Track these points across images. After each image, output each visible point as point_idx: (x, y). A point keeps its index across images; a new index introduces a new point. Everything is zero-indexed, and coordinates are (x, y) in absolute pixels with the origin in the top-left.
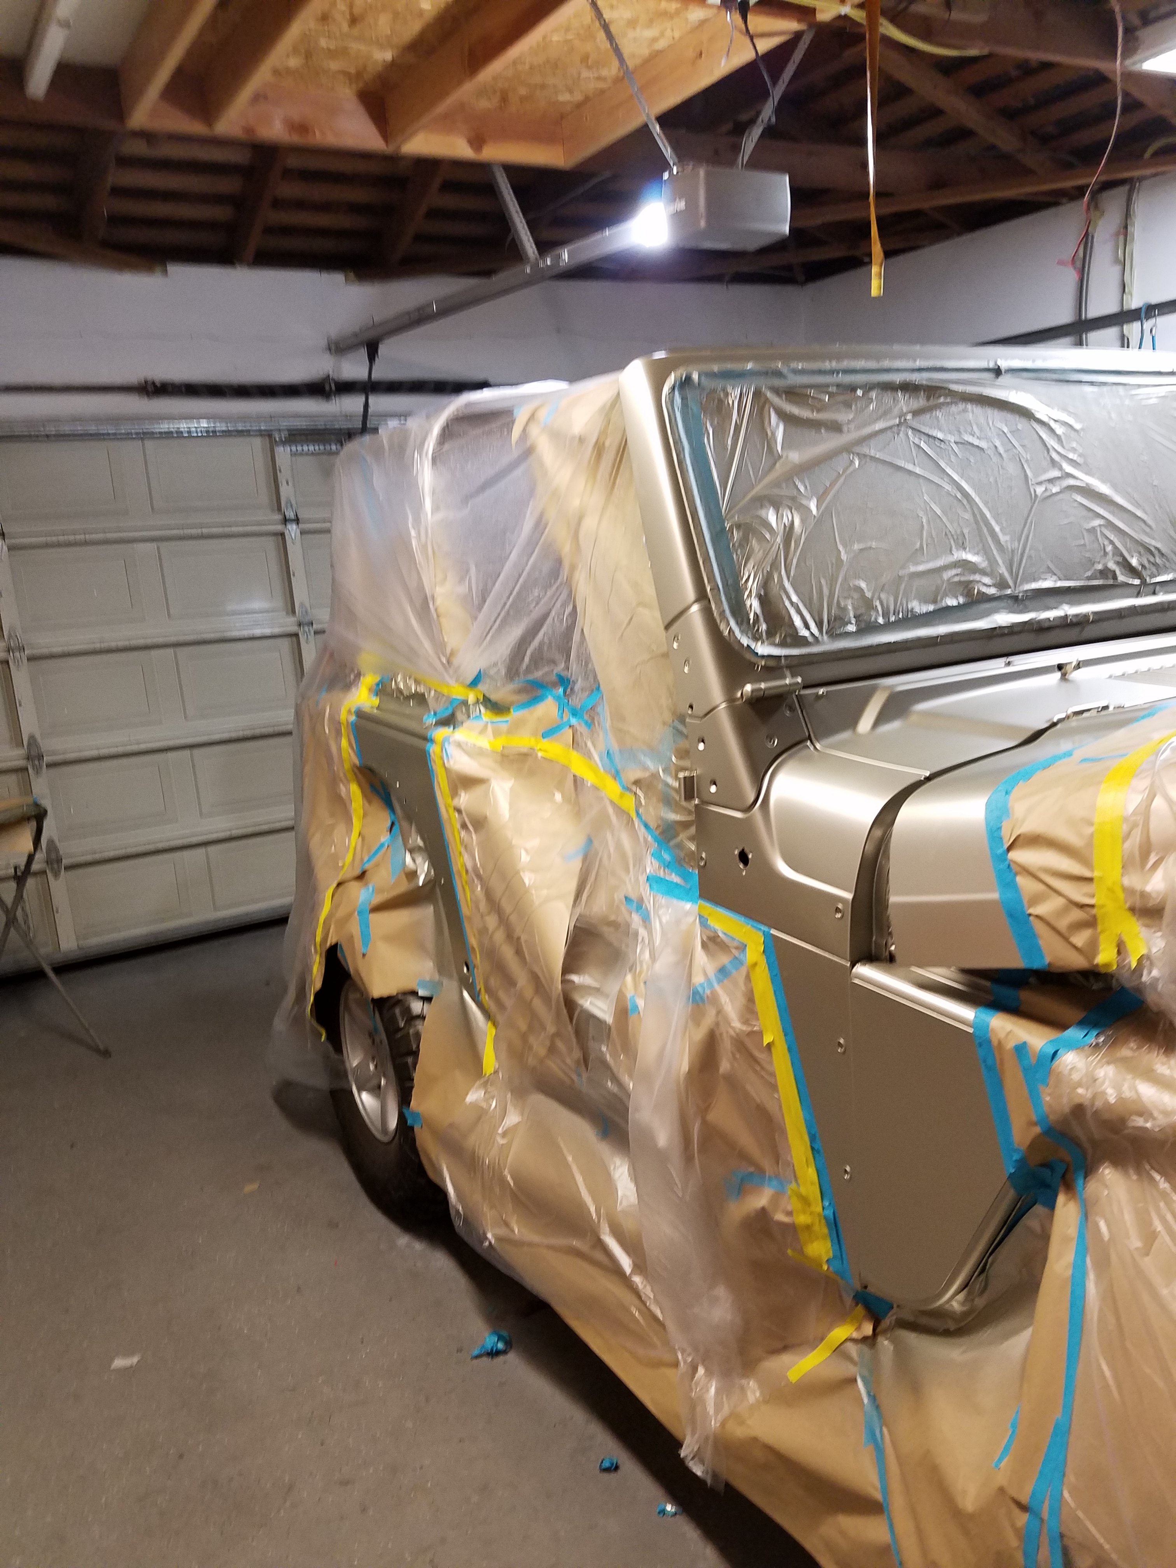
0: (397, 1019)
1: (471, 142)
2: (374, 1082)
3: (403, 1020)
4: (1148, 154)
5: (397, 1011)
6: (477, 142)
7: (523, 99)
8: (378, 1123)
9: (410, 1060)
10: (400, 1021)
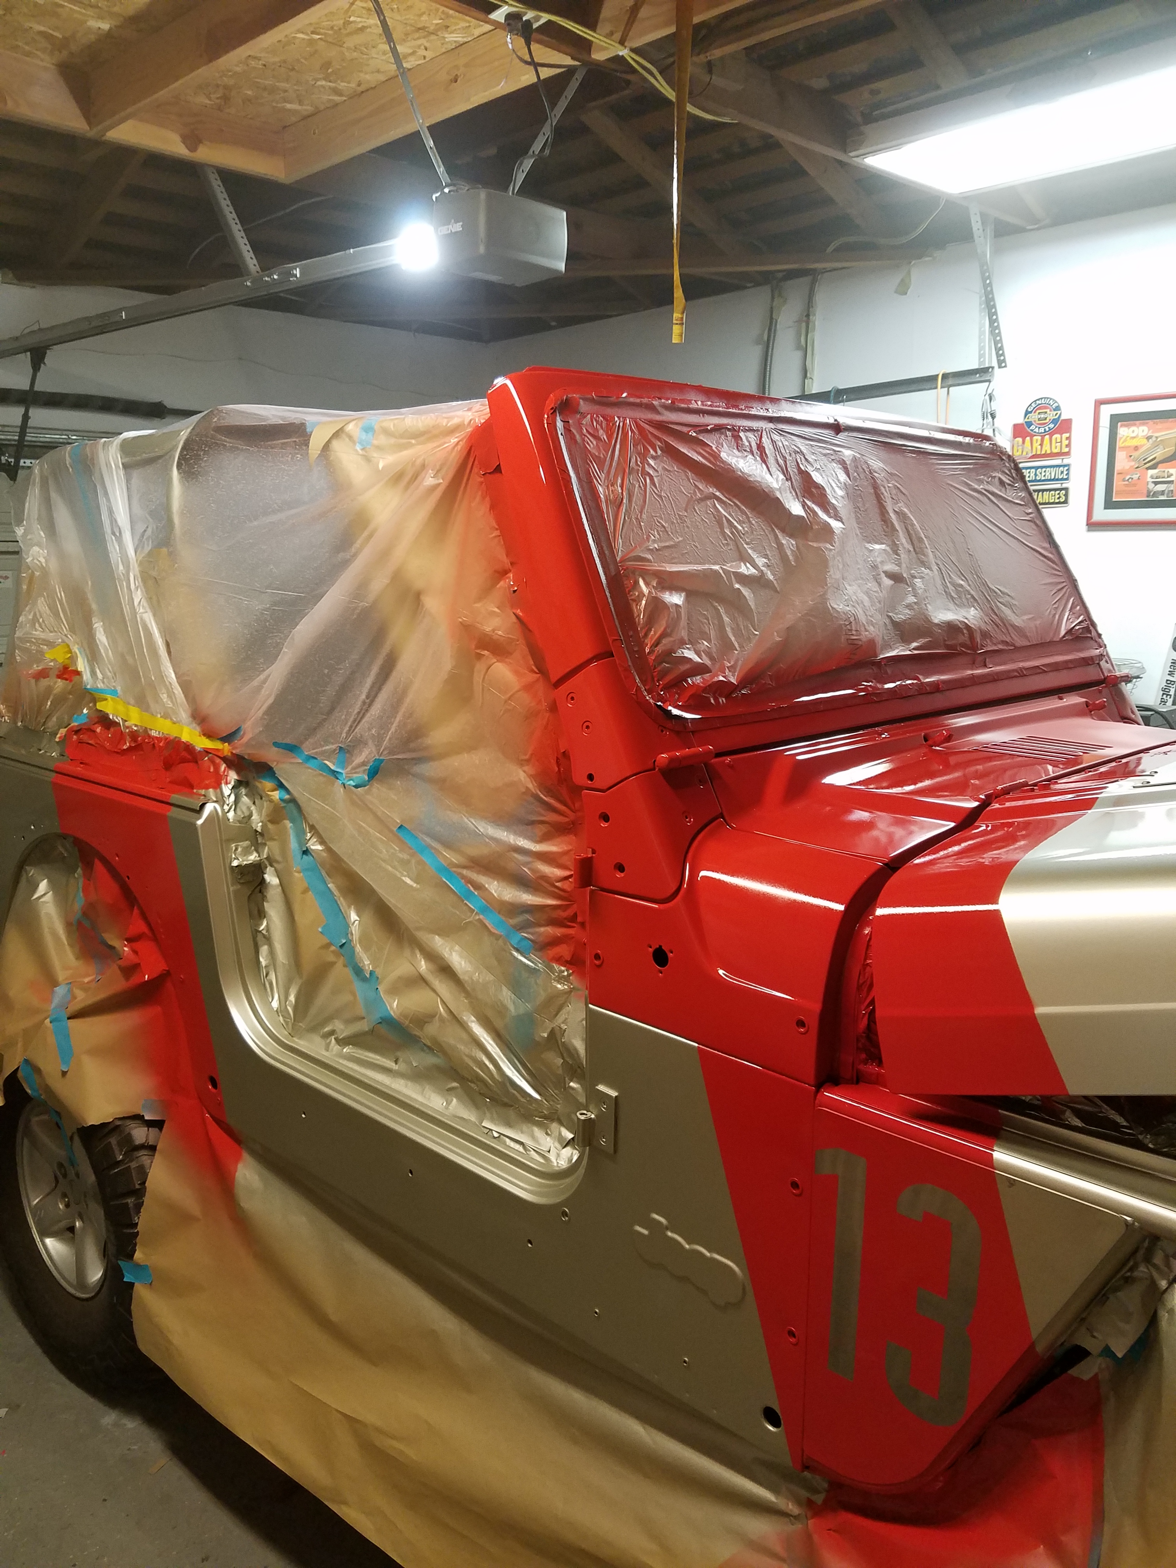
0: (113, 1151)
1: (185, 139)
2: (64, 1224)
3: (121, 1150)
4: (830, 249)
5: (113, 1140)
6: (192, 140)
7: (248, 100)
8: (72, 1277)
9: (130, 1201)
10: (117, 1152)
